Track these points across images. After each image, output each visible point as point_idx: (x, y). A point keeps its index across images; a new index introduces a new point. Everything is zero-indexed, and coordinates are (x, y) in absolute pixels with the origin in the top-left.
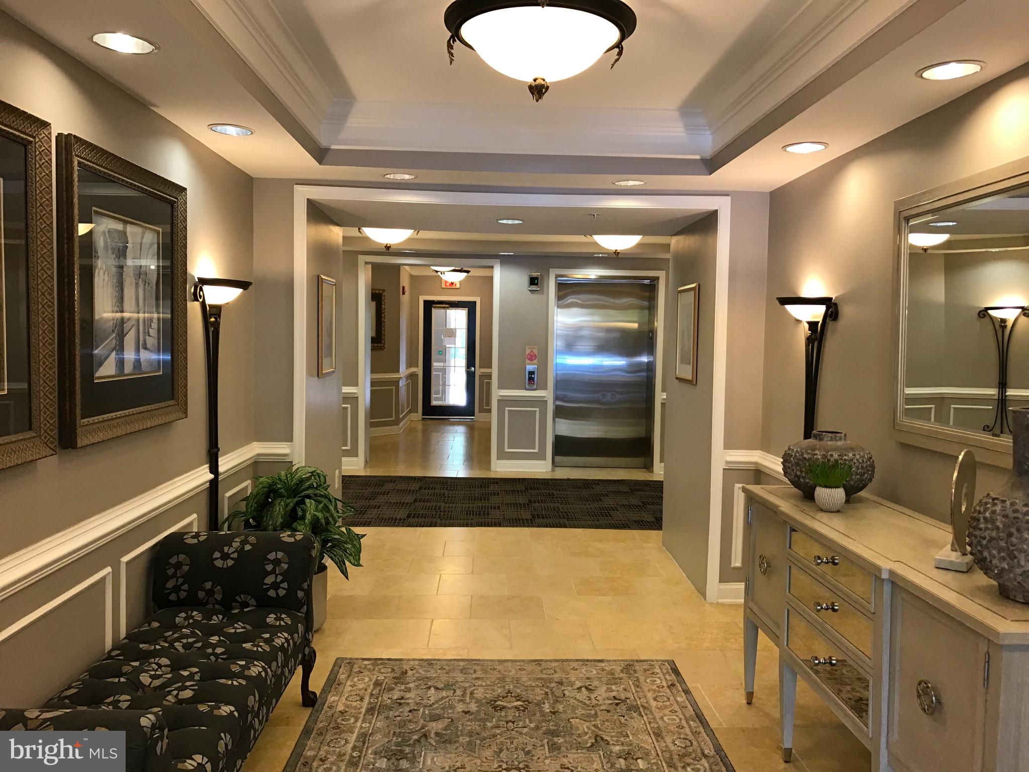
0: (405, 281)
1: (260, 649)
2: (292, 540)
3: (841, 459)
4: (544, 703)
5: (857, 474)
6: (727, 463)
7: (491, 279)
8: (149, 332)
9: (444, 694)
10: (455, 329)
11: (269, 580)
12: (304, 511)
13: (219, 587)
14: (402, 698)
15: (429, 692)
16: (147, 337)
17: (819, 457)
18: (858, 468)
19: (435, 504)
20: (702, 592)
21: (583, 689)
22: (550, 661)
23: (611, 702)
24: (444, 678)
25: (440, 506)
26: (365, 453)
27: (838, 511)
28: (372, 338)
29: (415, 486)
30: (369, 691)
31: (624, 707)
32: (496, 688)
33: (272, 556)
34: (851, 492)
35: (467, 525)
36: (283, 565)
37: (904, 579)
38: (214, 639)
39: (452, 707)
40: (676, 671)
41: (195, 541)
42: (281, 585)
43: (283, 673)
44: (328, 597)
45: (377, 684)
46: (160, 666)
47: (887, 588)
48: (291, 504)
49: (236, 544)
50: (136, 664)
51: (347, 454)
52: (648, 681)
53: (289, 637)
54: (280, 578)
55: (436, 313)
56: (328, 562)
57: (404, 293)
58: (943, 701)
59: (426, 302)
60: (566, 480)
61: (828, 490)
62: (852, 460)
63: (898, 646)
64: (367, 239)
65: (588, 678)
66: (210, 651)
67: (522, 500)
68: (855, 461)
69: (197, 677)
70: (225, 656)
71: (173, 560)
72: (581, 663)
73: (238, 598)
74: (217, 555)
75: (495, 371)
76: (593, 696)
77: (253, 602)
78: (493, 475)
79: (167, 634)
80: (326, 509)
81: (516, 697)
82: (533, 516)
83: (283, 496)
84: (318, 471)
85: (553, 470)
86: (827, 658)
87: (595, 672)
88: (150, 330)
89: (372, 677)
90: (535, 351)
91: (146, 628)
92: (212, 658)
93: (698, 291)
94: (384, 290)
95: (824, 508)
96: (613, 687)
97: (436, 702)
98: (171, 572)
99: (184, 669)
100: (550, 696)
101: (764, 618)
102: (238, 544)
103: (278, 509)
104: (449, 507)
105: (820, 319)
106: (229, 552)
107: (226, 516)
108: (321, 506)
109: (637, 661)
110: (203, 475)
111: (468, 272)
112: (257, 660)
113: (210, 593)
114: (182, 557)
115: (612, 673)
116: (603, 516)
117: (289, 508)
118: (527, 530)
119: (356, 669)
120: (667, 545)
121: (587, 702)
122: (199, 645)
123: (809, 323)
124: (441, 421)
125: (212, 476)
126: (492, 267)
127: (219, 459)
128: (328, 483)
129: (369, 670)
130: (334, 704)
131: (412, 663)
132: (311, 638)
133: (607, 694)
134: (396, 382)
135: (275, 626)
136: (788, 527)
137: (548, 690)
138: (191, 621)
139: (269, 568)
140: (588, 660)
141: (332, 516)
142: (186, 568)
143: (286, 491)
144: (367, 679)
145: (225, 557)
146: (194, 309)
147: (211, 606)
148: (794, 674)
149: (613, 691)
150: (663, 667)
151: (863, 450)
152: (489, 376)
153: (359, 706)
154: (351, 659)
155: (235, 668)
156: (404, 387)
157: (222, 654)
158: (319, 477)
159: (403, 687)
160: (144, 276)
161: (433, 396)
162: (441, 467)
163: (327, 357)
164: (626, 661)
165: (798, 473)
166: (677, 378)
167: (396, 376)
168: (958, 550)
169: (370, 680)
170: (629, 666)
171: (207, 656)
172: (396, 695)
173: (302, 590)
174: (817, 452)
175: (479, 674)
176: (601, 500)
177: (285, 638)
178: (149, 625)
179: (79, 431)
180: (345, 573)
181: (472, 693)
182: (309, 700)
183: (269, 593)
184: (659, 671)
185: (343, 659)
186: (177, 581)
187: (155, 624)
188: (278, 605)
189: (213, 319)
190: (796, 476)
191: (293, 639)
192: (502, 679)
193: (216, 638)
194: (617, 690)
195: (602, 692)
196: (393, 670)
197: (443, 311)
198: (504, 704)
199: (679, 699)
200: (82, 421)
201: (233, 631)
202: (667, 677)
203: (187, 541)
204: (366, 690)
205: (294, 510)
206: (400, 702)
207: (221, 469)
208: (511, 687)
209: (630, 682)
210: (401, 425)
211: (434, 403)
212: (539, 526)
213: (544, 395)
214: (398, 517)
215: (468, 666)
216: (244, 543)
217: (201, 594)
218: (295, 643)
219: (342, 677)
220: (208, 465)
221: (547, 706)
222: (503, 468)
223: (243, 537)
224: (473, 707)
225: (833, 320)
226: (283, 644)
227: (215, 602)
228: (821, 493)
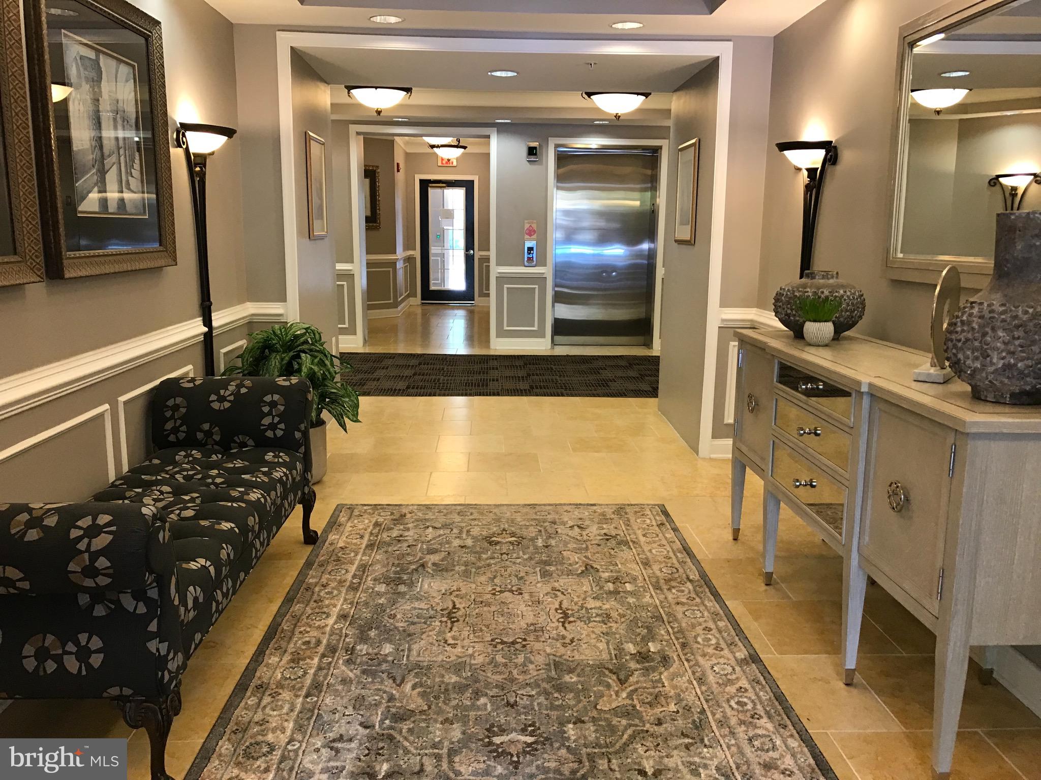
0: (399, 158)
1: (258, 480)
2: (287, 383)
3: (832, 296)
4: (537, 539)
5: (847, 311)
6: (723, 320)
7: (487, 155)
8: (131, 173)
9: (441, 532)
10: (453, 210)
11: (266, 421)
12: (300, 365)
13: (217, 428)
14: (401, 536)
15: (427, 531)
16: (130, 178)
17: (810, 294)
18: (848, 305)
19: (434, 377)
20: (695, 449)
21: (576, 527)
22: (545, 505)
23: (601, 538)
24: (442, 519)
25: (439, 379)
26: (364, 332)
27: (826, 346)
28: (367, 218)
29: (414, 362)
30: (369, 530)
31: (614, 542)
32: (491, 527)
33: (268, 398)
34: (840, 329)
35: (466, 395)
36: (279, 406)
37: (881, 389)
38: (214, 472)
39: (448, 542)
40: (666, 513)
41: (191, 385)
42: (279, 426)
43: (282, 505)
44: (328, 455)
45: (377, 524)
46: (162, 493)
47: (866, 401)
48: (287, 358)
49: (232, 387)
50: (140, 490)
51: (343, 331)
52: (638, 521)
53: (288, 472)
54: (277, 419)
55: (432, 192)
56: (325, 415)
57: (398, 171)
58: (911, 498)
59: (421, 181)
60: (565, 356)
61: (817, 325)
62: (842, 296)
63: (873, 453)
64: (359, 106)
65: (580, 519)
66: (210, 480)
67: (521, 373)
68: (845, 297)
69: (198, 501)
70: (224, 486)
71: (170, 403)
72: (573, 507)
73: (236, 438)
74: (213, 397)
75: (493, 254)
76: (584, 533)
77: (251, 442)
78: (492, 353)
79: (167, 469)
80: (322, 363)
81: (510, 534)
82: (532, 387)
83: (278, 352)
84: (313, 328)
85: (552, 348)
86: (808, 480)
87: (587, 514)
88: (133, 170)
89: (372, 519)
90: (534, 226)
91: (147, 463)
92: (212, 487)
93: (699, 146)
94: (377, 167)
95: (812, 342)
96: (604, 526)
97: (434, 539)
98: (168, 414)
99: (186, 494)
100: (543, 533)
101: (750, 455)
102: (234, 387)
103: (273, 363)
104: (448, 380)
105: (819, 166)
106: (226, 395)
107: (222, 370)
108: (316, 361)
109: (628, 505)
110: (197, 327)
111: (465, 148)
112: (256, 488)
113: (209, 434)
114: (179, 400)
115: (603, 514)
116: (600, 386)
117: (285, 362)
118: (525, 399)
119: (356, 513)
120: (663, 411)
121: (578, 538)
122: (199, 476)
123: (808, 170)
124: (439, 307)
125: (206, 329)
126: (488, 137)
127: (212, 314)
128: (323, 340)
129: (370, 514)
130: (335, 542)
131: (411, 508)
132: (310, 478)
133: (598, 532)
134: (393, 264)
135: (275, 463)
136: (776, 361)
137: (542, 529)
138: (191, 459)
139: (266, 409)
140: (580, 504)
141: (328, 370)
142: (183, 410)
143: (282, 346)
144: (367, 521)
145: (222, 399)
146: (176, 153)
147: (210, 447)
148: (778, 502)
149: (603, 529)
150: (653, 510)
151: (854, 288)
152: (487, 259)
153: (359, 543)
154: (351, 505)
155: (234, 494)
156: (401, 270)
157: (222, 483)
158: (314, 335)
159: (402, 527)
160: (122, 113)
161: (432, 282)
162: (441, 346)
163: (318, 219)
164: (618, 505)
165: (789, 311)
166: (676, 241)
167: (391, 257)
168: (937, 365)
169: (370, 522)
170: (620, 510)
171: (208, 485)
172: (395, 533)
173: (299, 430)
174: (808, 290)
175: (475, 516)
176: (599, 373)
177: (284, 472)
178: (150, 461)
179: (65, 262)
180: (343, 426)
181: (468, 531)
182: (310, 538)
183: (266, 434)
184: (649, 513)
185: (343, 505)
186: (175, 423)
187: (156, 461)
188: (277, 445)
189: (198, 169)
190: (787, 315)
191: (291, 473)
192: (498, 520)
193: (216, 471)
194: (609, 528)
195: (593, 530)
196: (392, 514)
197: (439, 191)
198: (499, 540)
199: (668, 536)
200: (68, 253)
201: (232, 465)
202: (657, 518)
203: (182, 385)
204: (366, 530)
205: (290, 364)
206: (399, 540)
207: (215, 324)
208: (506, 526)
209: (621, 522)
210: (399, 308)
211: (432, 288)
212: (537, 395)
213: (543, 271)
214: (398, 388)
215: (464, 510)
216: (239, 386)
217: (200, 436)
218: (294, 479)
219: (342, 519)
220: (201, 318)
221: (540, 541)
222: (501, 346)
223: (238, 382)
224: (469, 542)
225: (832, 164)
226: (281, 477)
227: (213, 442)
228: (811, 328)
